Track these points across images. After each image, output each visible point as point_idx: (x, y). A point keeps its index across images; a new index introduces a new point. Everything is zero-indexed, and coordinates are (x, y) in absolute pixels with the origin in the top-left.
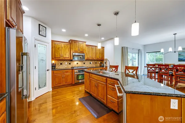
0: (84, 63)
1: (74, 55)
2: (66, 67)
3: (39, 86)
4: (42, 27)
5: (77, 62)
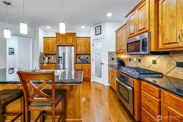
2: (135, 65)
4: (98, 27)
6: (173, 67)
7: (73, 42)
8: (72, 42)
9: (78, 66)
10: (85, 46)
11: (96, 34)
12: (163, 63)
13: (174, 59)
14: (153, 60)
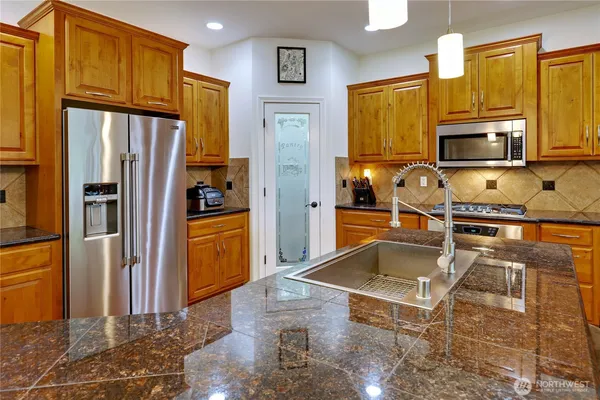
0: (549, 186)
1: (442, 139)
2: (422, 199)
3: (281, 253)
4: (290, 51)
5: (491, 176)
6: (536, 190)
7: (172, 97)
8: (166, 96)
9: (200, 232)
10: (208, 123)
11: (283, 76)
12: (513, 186)
13: (537, 176)
14: (488, 181)
